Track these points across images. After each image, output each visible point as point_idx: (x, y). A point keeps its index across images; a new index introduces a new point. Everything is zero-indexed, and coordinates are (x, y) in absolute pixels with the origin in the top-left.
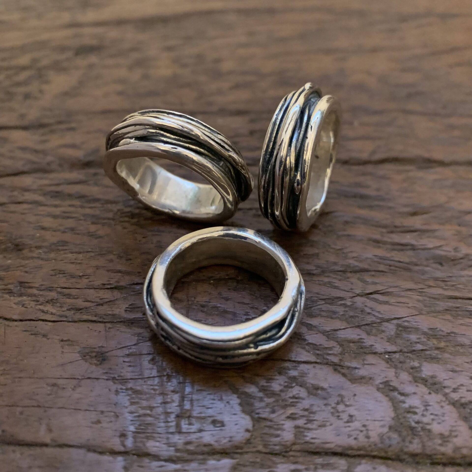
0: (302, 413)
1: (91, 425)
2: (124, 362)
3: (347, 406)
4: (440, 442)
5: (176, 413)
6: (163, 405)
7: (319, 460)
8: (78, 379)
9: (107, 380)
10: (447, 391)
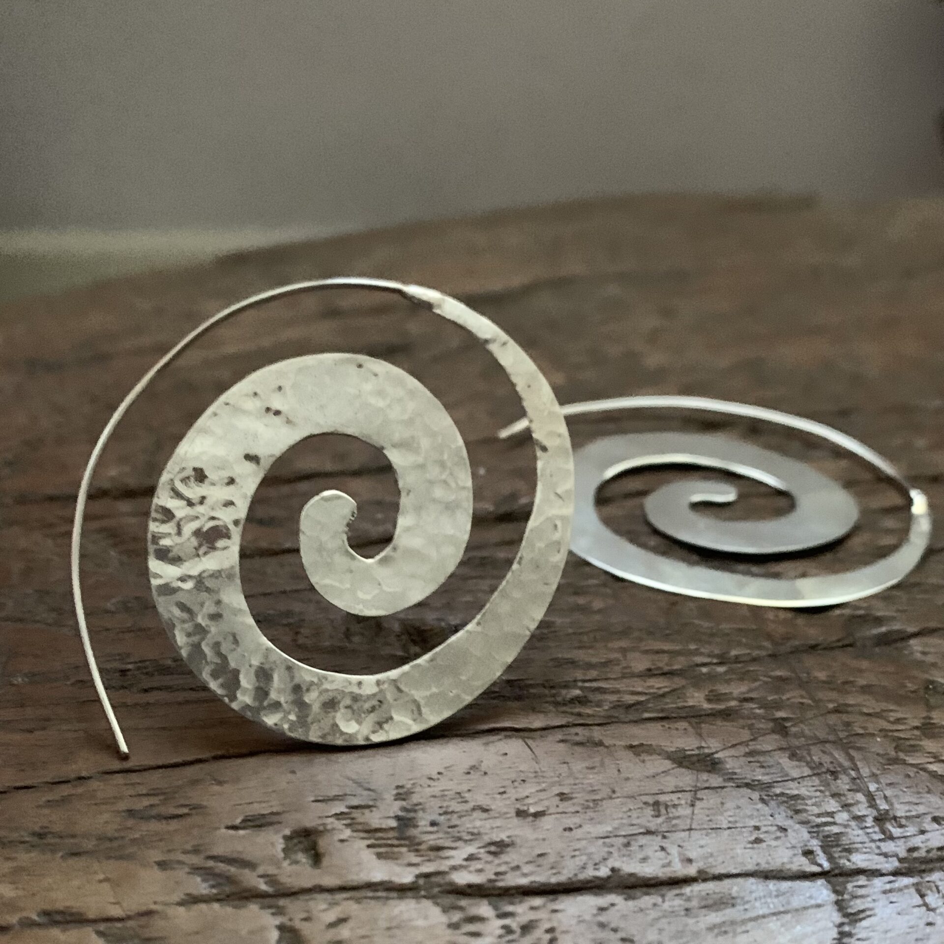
1: (750, 845)
2: (750, 762)
5: (873, 815)
6: (846, 808)
8: (691, 791)
9: (738, 787)
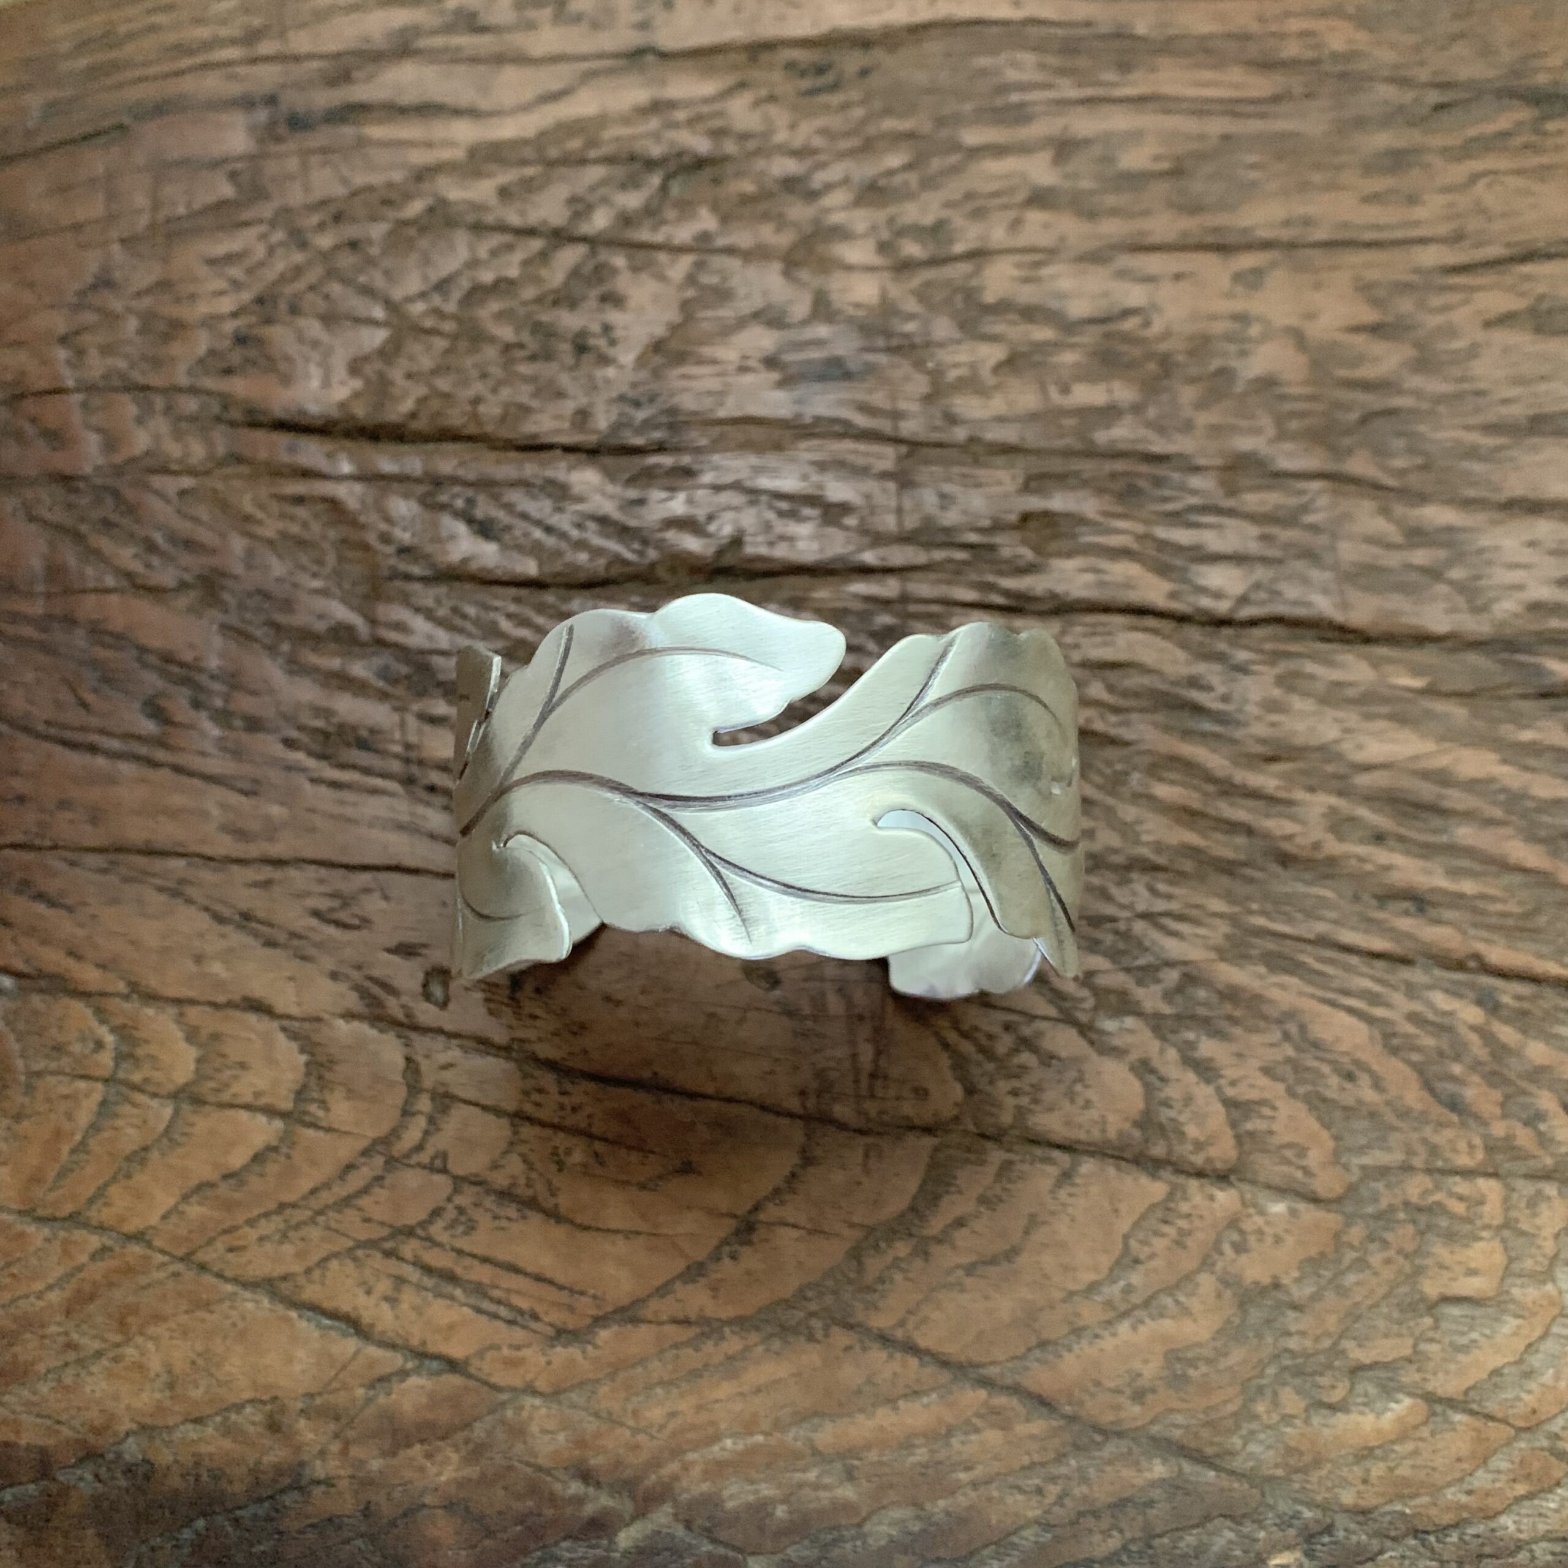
0: (1027, 1089)
3: (1086, 1087)
4: (1190, 1148)
7: (1038, 1151)
10: (1222, 1082)
